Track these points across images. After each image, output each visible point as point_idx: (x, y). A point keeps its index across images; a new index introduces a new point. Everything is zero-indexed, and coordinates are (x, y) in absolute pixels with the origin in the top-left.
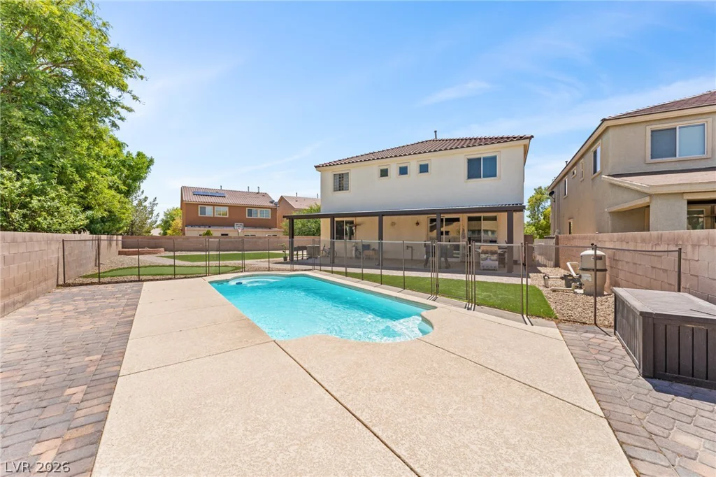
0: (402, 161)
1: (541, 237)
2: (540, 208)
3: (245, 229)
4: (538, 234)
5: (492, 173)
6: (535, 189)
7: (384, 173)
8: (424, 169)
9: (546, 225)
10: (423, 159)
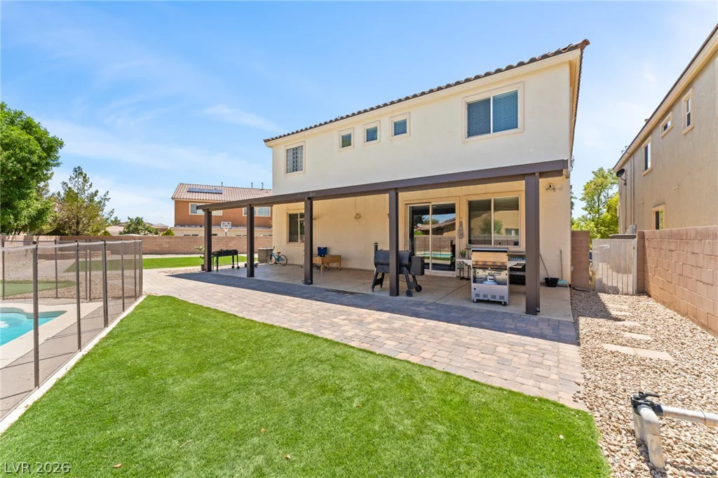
0: (368, 121)
1: (604, 236)
2: (602, 197)
3: (234, 229)
4: (599, 232)
5: (510, 123)
6: (593, 172)
7: (346, 141)
8: (400, 128)
9: (611, 219)
10: (398, 113)
